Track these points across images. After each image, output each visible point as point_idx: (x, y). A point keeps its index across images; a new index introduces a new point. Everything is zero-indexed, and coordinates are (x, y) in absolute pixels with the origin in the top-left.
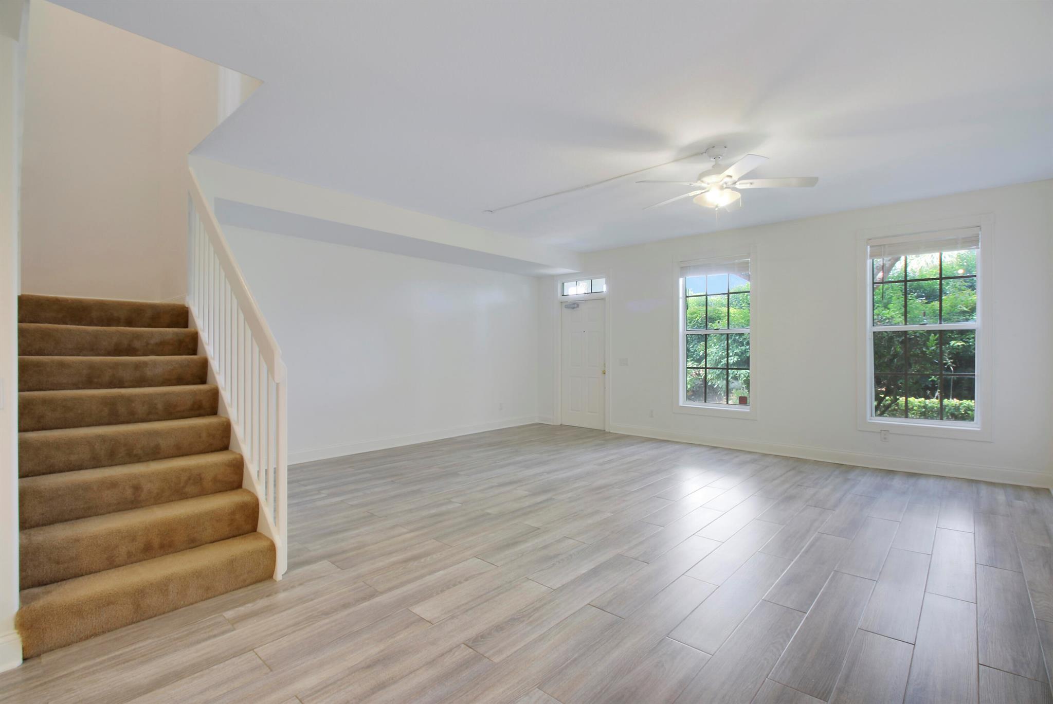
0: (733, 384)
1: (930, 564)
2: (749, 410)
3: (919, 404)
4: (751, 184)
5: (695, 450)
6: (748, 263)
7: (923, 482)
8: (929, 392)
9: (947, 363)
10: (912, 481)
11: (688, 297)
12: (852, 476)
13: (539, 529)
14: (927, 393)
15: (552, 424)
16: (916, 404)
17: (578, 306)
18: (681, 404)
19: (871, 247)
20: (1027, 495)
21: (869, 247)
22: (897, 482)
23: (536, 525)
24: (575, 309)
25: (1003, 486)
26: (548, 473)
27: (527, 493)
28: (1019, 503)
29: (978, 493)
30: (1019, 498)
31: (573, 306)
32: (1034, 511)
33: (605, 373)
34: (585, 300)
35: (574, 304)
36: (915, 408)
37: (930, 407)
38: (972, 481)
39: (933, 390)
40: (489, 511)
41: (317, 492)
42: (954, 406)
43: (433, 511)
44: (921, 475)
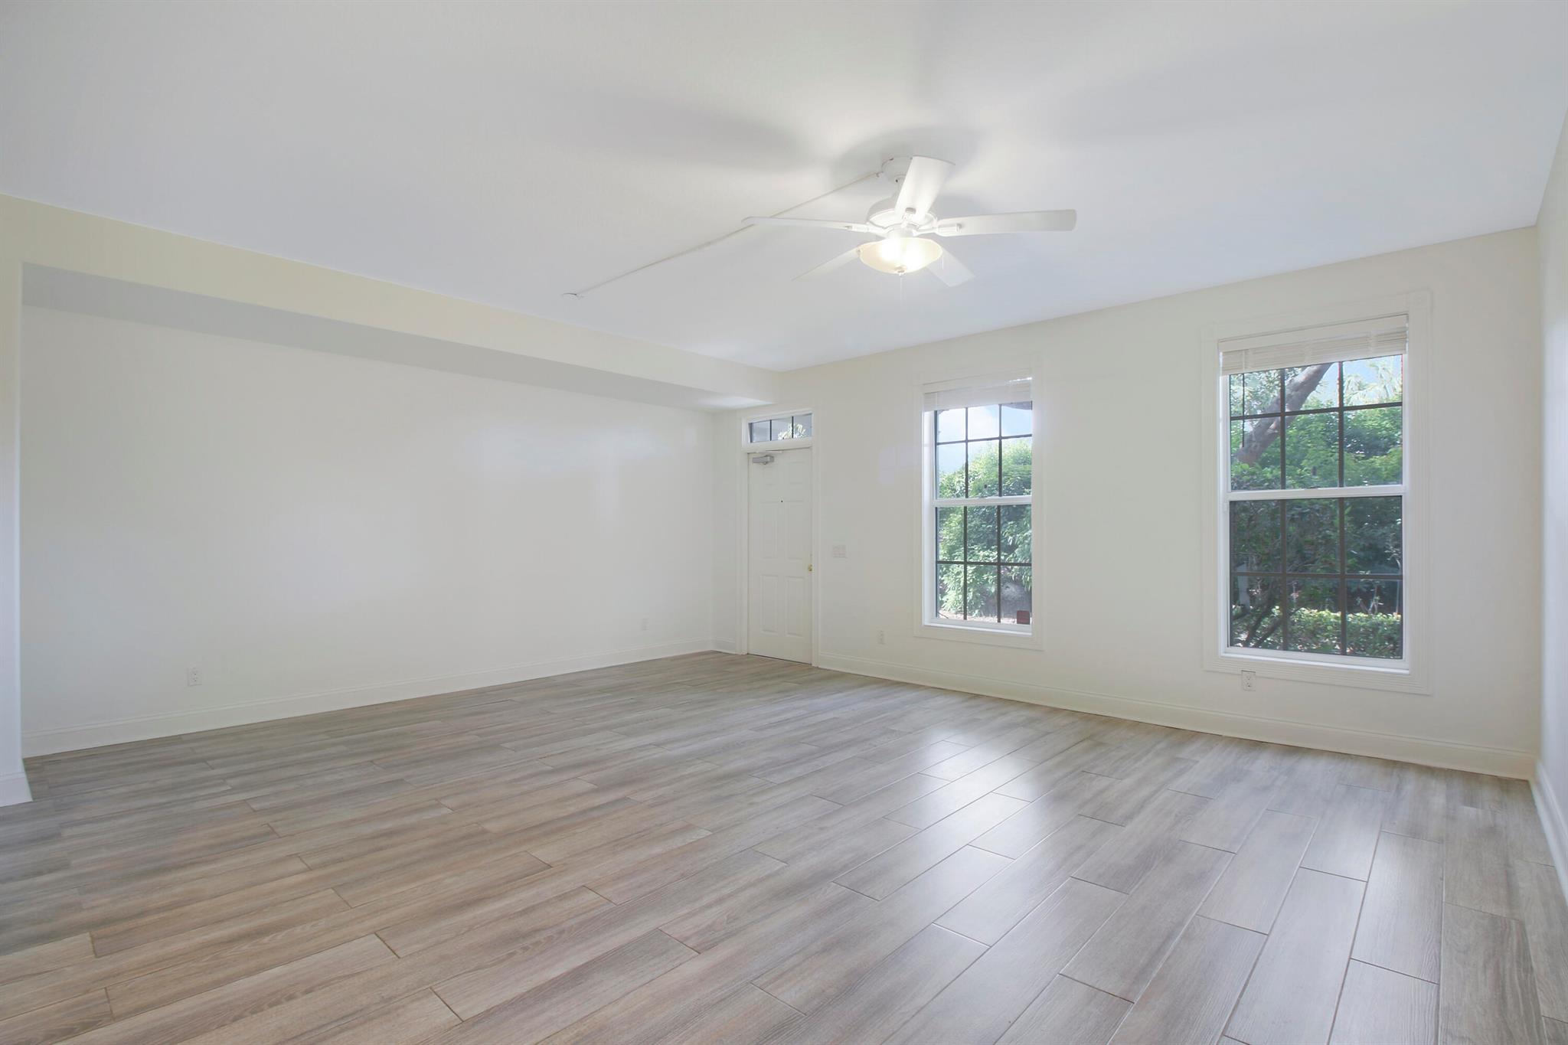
0: (1008, 590)
1: (1255, 964)
2: (1030, 634)
3: (1336, 621)
4: (960, 226)
5: (941, 701)
6: (1028, 384)
7: (1306, 766)
8: (1359, 600)
9: (1391, 554)
10: (1289, 762)
11: (939, 444)
12: (1186, 753)
13: (549, 866)
14: (1357, 602)
15: (734, 653)
16: (1332, 620)
17: (772, 457)
18: (926, 622)
19: (1225, 353)
20: (1487, 794)
21: (1221, 354)
22: (1262, 765)
23: (548, 860)
24: (767, 465)
25: (1447, 774)
26: (658, 745)
27: (590, 786)
28: (1469, 812)
29: (1399, 789)
30: (1471, 801)
31: (765, 459)
32: (1492, 831)
33: (811, 570)
34: (783, 450)
35: (767, 456)
36: (1329, 628)
37: (1354, 626)
38: (1395, 763)
39: (1367, 599)
40: (487, 826)
41: (222, 781)
42: (1392, 625)
43: (388, 825)
44: (1309, 750)
